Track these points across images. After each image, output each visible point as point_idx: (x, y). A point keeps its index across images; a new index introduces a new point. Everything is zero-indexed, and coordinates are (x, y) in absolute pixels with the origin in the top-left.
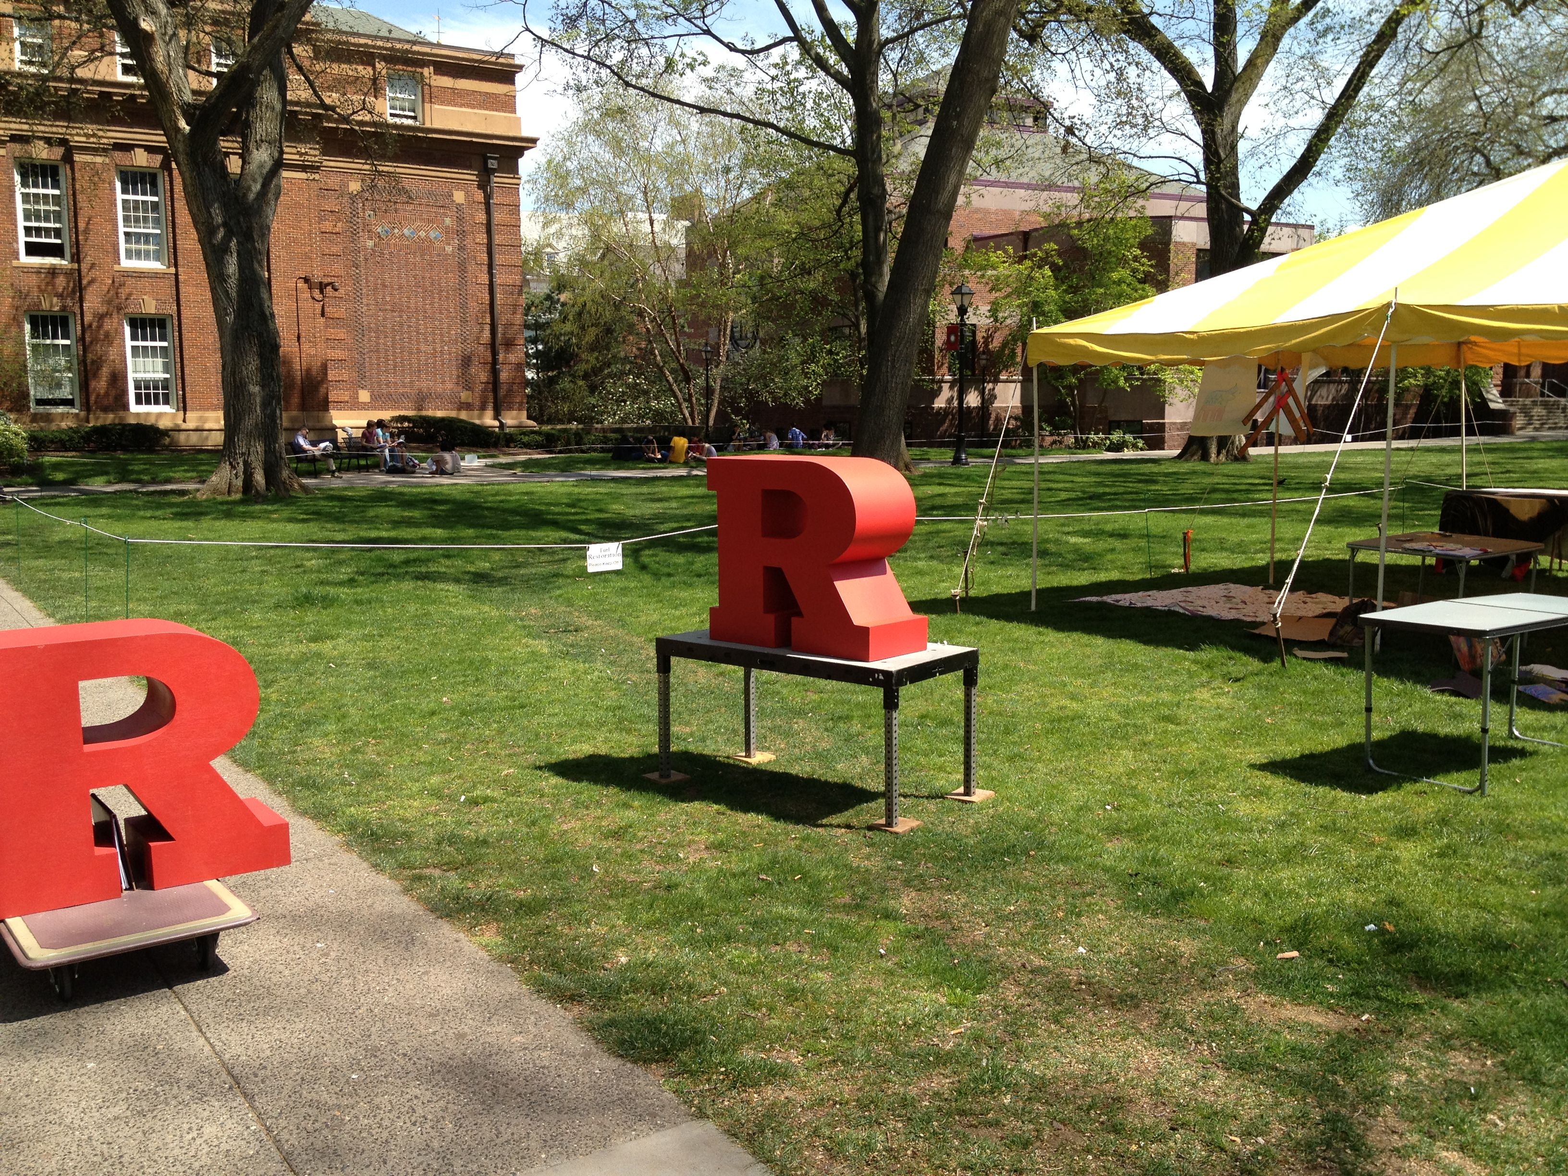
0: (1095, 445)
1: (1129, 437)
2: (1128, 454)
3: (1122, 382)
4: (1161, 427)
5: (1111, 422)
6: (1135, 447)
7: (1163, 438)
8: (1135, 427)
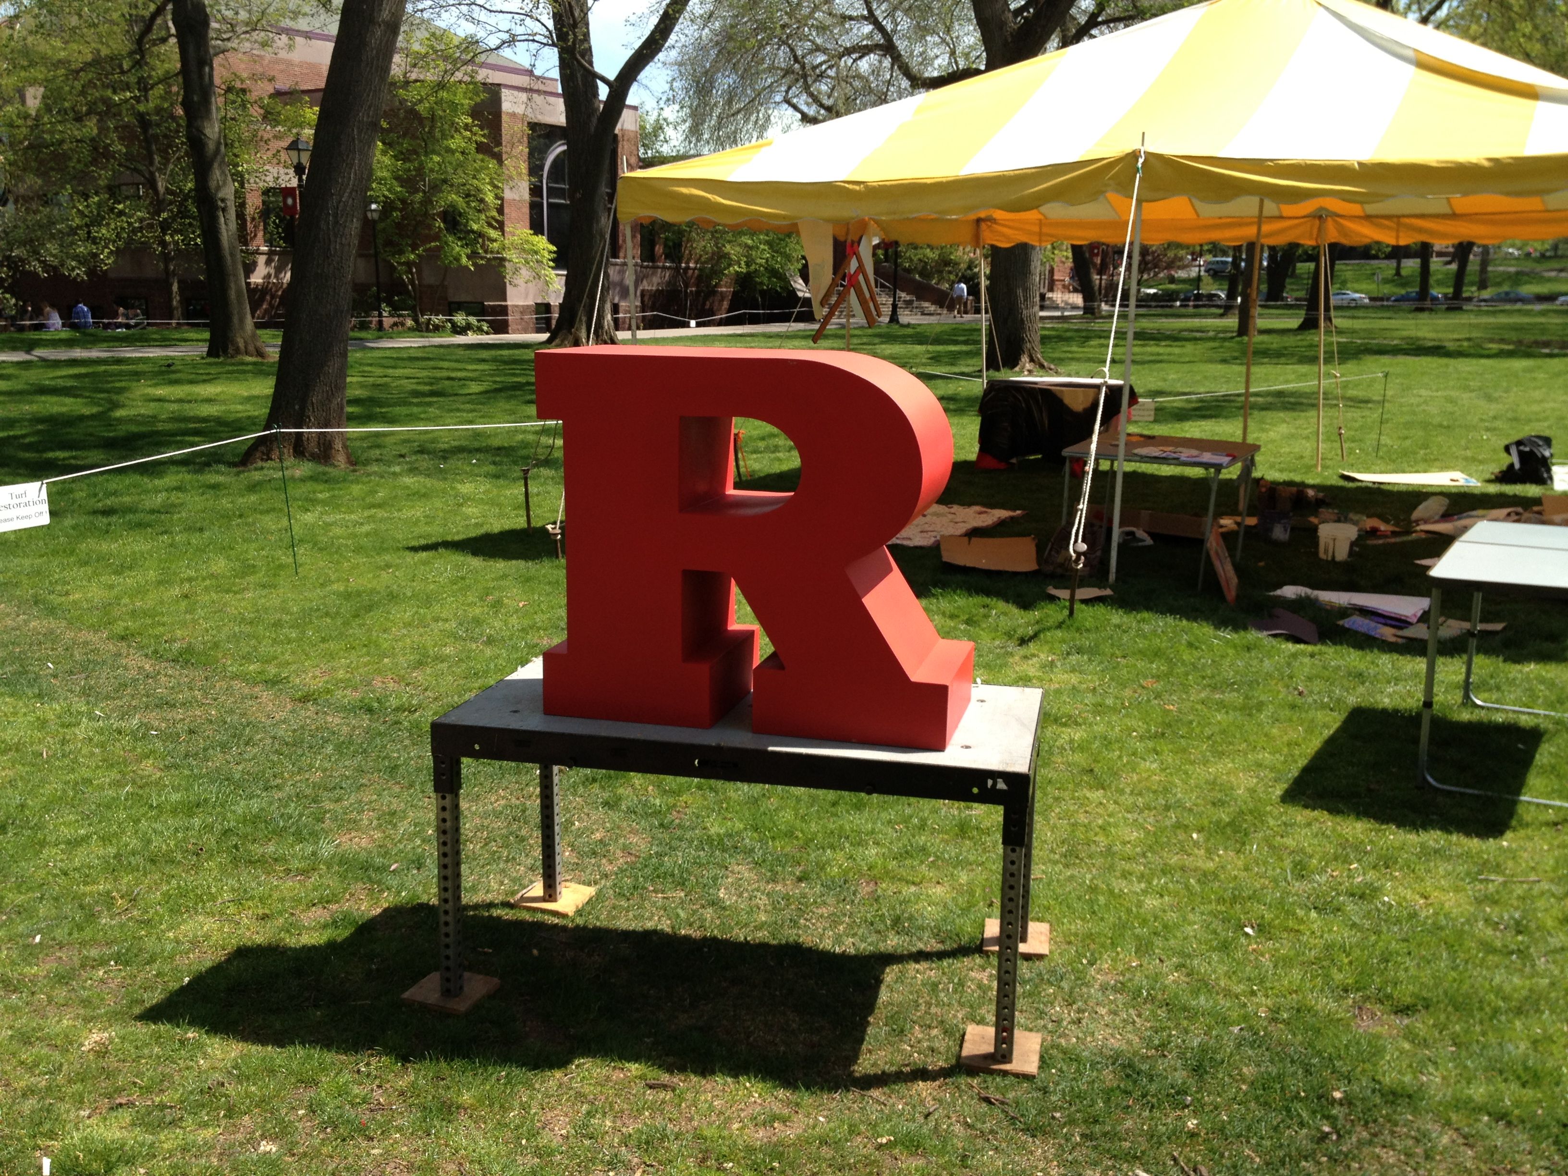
0: (437, 328)
1: (473, 320)
2: (471, 338)
3: (464, 260)
4: (504, 310)
5: (450, 303)
6: (480, 330)
7: (506, 321)
8: (479, 310)
